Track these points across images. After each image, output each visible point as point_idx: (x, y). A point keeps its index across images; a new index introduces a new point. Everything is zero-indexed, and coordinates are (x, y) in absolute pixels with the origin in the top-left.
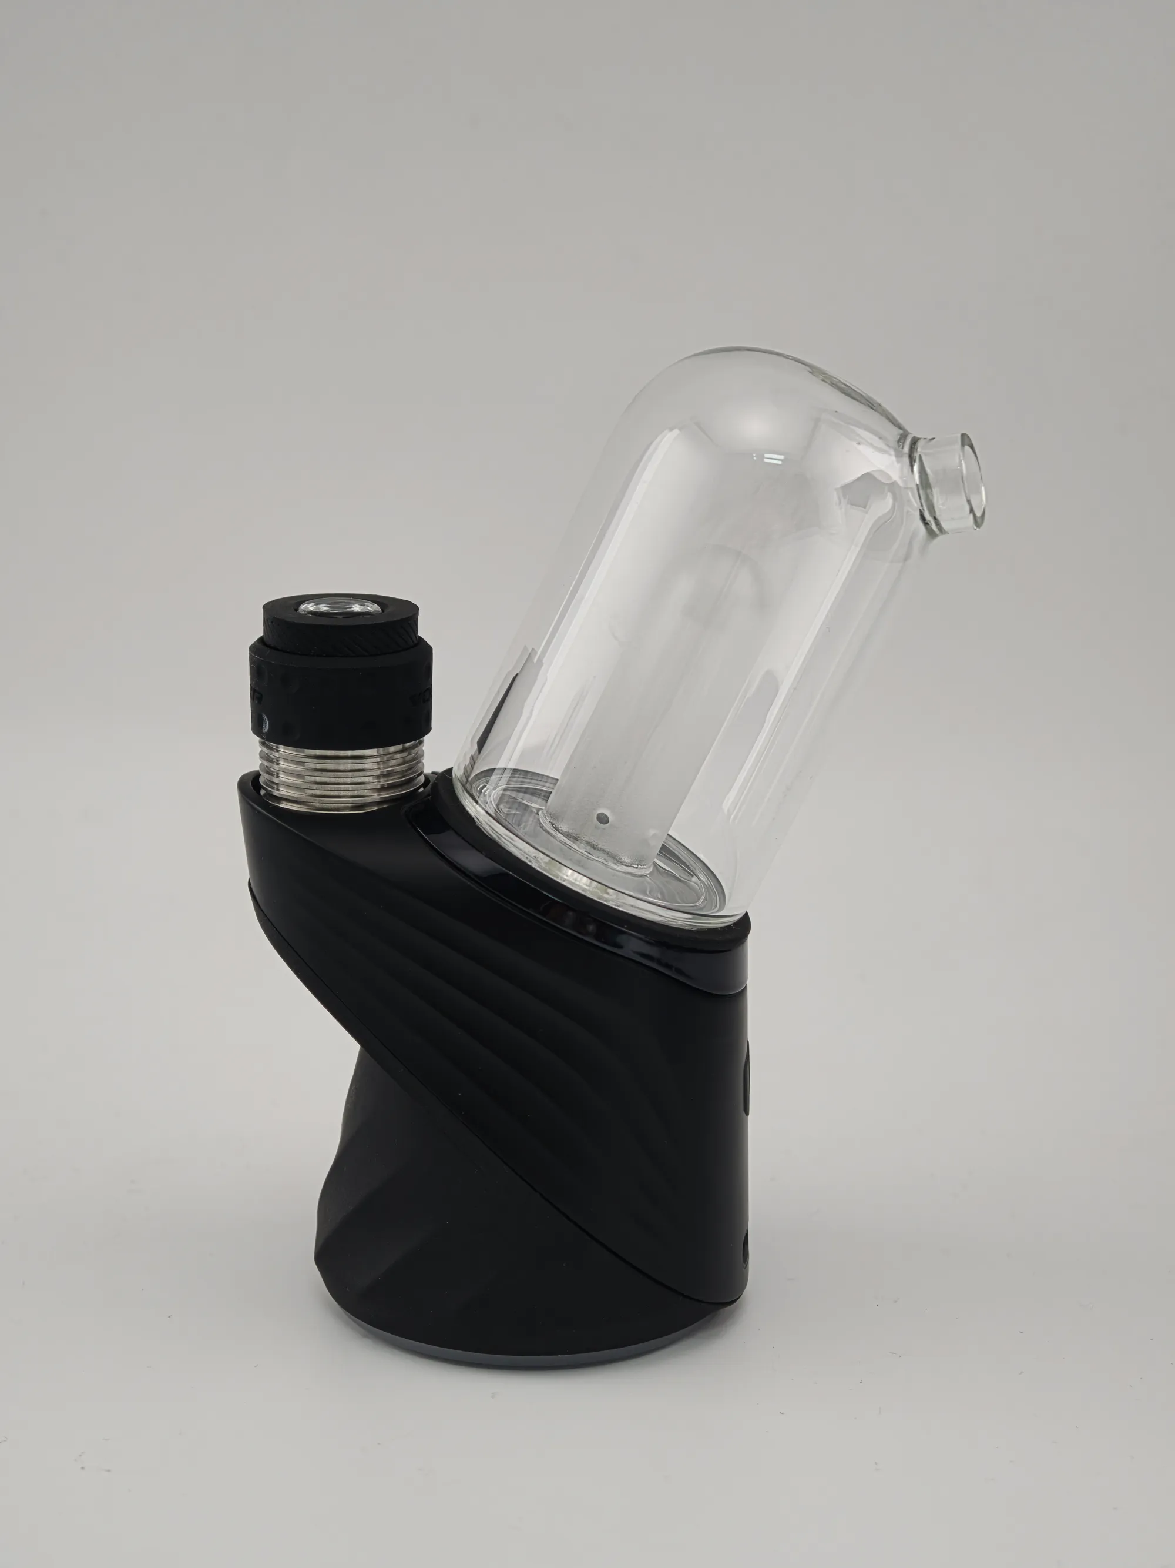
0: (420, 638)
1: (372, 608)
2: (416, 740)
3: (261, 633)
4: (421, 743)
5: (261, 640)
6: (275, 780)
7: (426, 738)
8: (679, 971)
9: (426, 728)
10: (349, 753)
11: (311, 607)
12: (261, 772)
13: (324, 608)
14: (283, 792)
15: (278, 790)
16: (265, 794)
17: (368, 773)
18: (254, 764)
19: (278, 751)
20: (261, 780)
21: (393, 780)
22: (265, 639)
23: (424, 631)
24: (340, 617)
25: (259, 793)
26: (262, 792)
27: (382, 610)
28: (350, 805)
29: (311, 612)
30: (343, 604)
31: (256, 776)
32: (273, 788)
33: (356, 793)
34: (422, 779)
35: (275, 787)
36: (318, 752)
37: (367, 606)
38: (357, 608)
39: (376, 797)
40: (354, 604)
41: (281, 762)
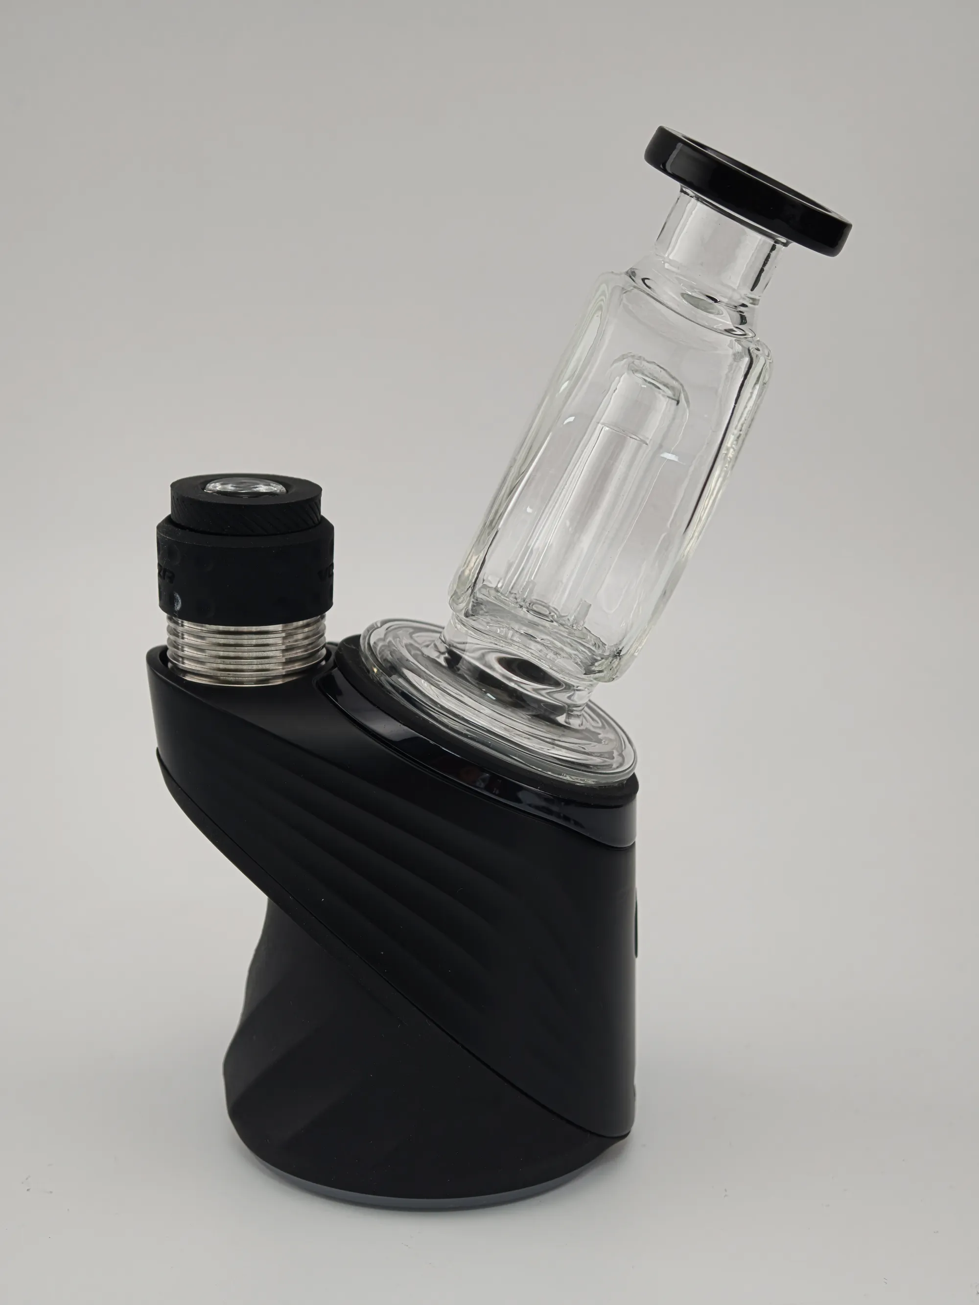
0: (323, 518)
1: (277, 488)
2: (317, 615)
3: (168, 512)
4: (323, 617)
5: (169, 519)
6: (180, 653)
7: (327, 613)
8: (576, 823)
9: (328, 604)
10: (254, 629)
11: (218, 486)
12: (169, 647)
13: (230, 488)
14: (188, 665)
15: (183, 663)
16: (172, 668)
17: (273, 648)
18: (162, 639)
19: (182, 626)
20: (169, 654)
21: (299, 653)
22: (172, 517)
23: (326, 511)
24: (246, 497)
25: (167, 666)
26: (170, 665)
27: (286, 490)
28: (255, 678)
29: (219, 492)
30: (248, 484)
31: (164, 650)
32: (178, 661)
33: (260, 667)
34: (324, 651)
35: (181, 659)
36: (221, 628)
37: (272, 486)
38: (262, 488)
39: (281, 670)
40: (258, 484)
41: (185, 636)
